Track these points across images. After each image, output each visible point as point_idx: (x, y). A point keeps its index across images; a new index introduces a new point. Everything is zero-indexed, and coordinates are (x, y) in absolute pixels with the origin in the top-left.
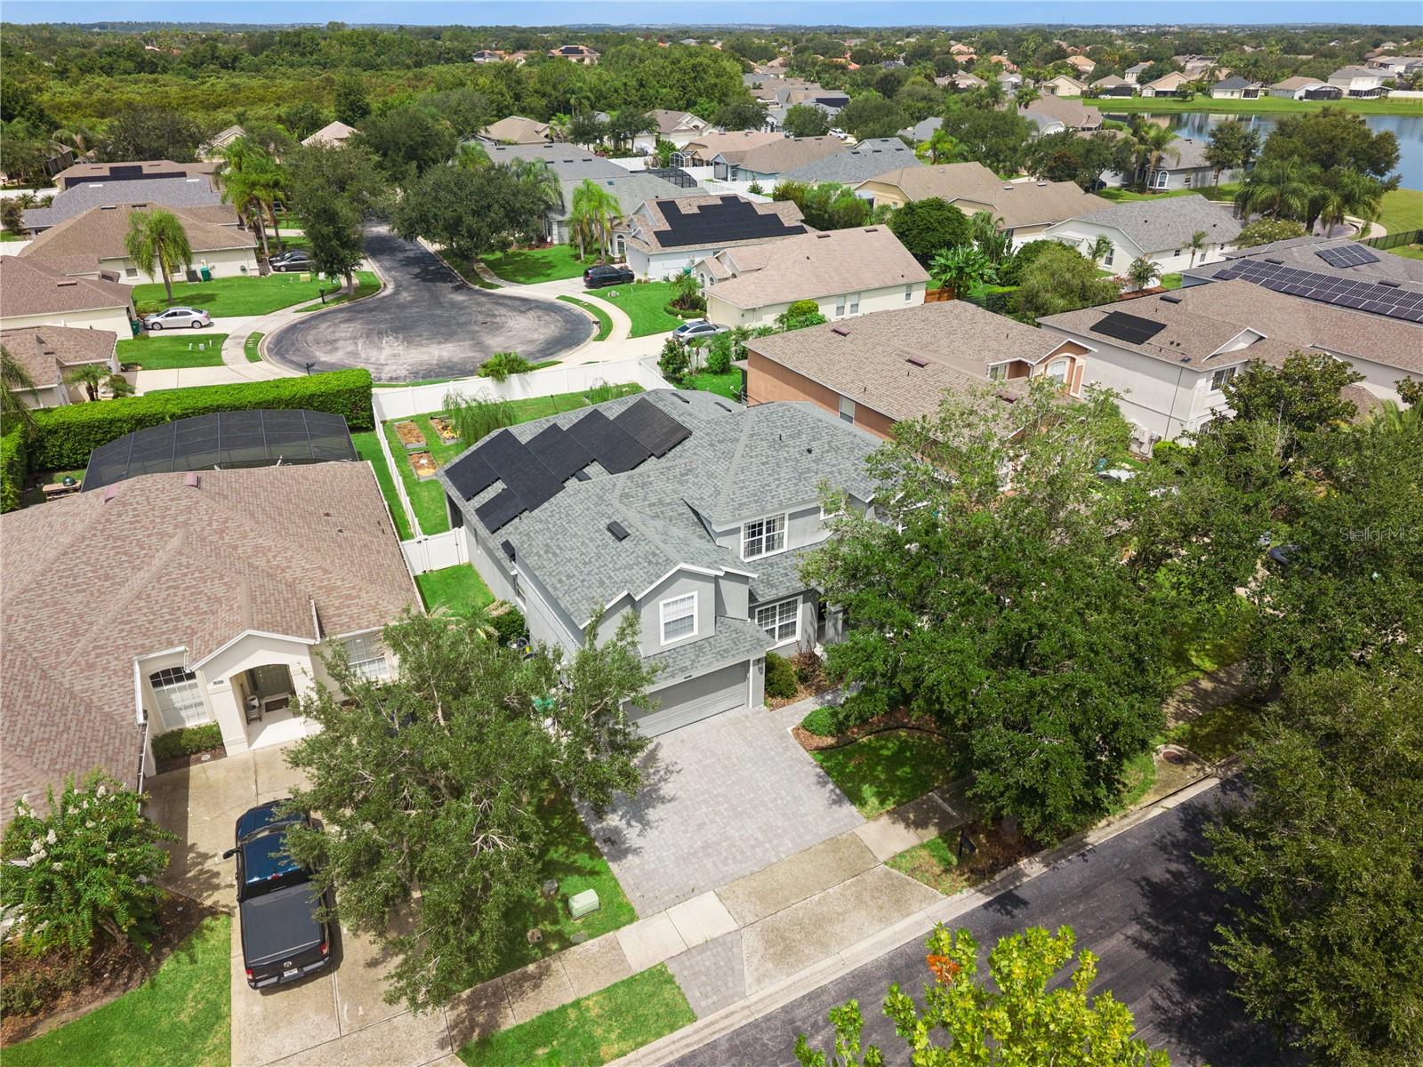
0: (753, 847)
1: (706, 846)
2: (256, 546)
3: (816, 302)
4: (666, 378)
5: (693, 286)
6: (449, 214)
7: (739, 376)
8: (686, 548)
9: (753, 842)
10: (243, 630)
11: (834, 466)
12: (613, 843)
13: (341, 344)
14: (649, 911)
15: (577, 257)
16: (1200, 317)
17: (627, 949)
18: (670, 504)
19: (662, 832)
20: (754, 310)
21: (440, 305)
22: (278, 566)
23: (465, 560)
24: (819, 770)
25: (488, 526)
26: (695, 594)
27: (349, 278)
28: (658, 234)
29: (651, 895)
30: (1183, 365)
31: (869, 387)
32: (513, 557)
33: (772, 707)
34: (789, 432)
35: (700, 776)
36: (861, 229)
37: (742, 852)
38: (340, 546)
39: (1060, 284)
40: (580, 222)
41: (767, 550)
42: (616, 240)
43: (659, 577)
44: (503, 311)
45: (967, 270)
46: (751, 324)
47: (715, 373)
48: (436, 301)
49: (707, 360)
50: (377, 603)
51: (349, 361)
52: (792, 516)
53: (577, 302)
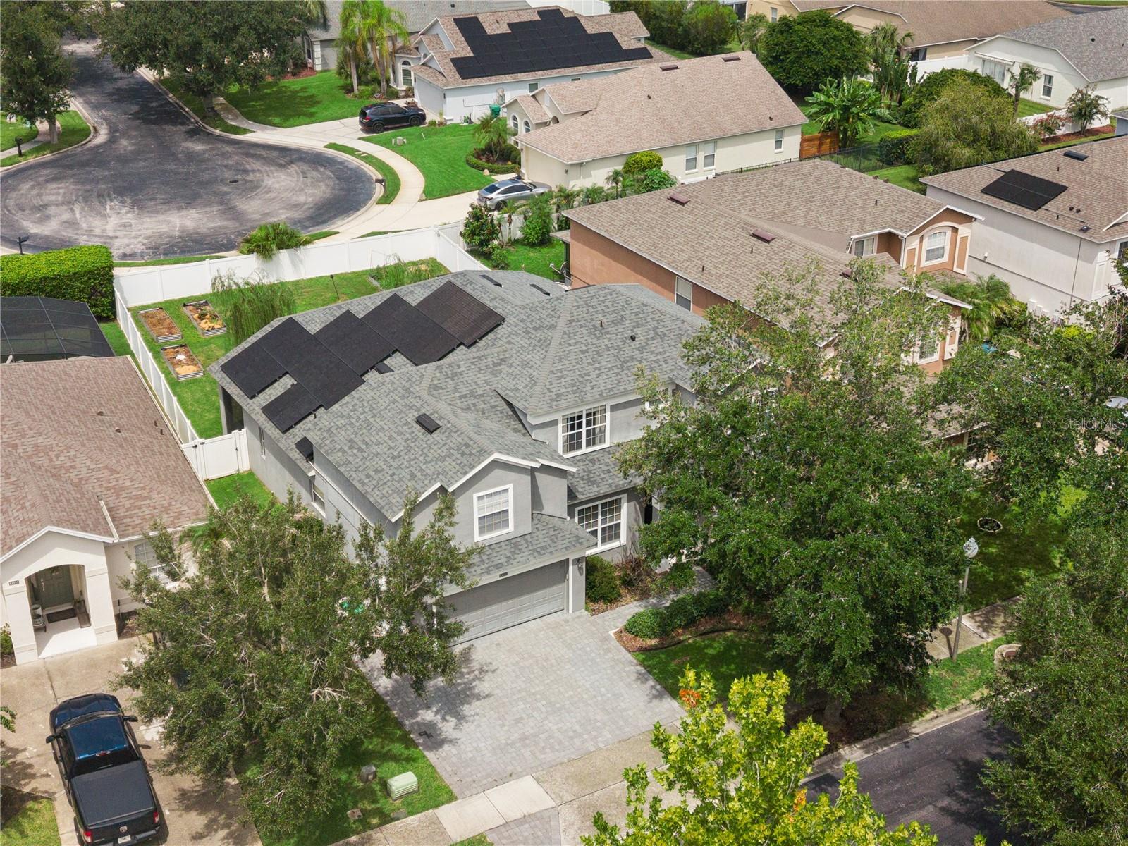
0: (572, 738)
1: (524, 738)
2: (36, 446)
3: (660, 154)
4: (471, 252)
5: (502, 132)
6: (184, 39)
7: (562, 249)
8: (501, 441)
9: (571, 734)
10: (43, 526)
11: (660, 353)
12: (429, 736)
13: (52, 210)
14: (467, 793)
15: (349, 89)
16: (1106, 178)
17: (446, 823)
18: (482, 396)
19: (479, 726)
20: (581, 165)
21: (173, 156)
22: (62, 467)
23: (245, 467)
24: (639, 668)
25: (277, 426)
26: (510, 487)
27: (52, 122)
28: (455, 61)
29: (469, 779)
30: (1081, 235)
31: (708, 266)
32: (310, 456)
33: (594, 612)
34: (610, 317)
35: (517, 676)
36: (719, 57)
37: (560, 743)
38: (122, 446)
39: (965, 129)
40: (353, 44)
41: (588, 445)
42: (400, 67)
43: (473, 467)
44: (257, 165)
45: (854, 110)
46: (577, 184)
47: (532, 245)
48: (167, 152)
49: (522, 229)
50: (170, 504)
51: (67, 233)
52: (614, 408)
53: (352, 151)
